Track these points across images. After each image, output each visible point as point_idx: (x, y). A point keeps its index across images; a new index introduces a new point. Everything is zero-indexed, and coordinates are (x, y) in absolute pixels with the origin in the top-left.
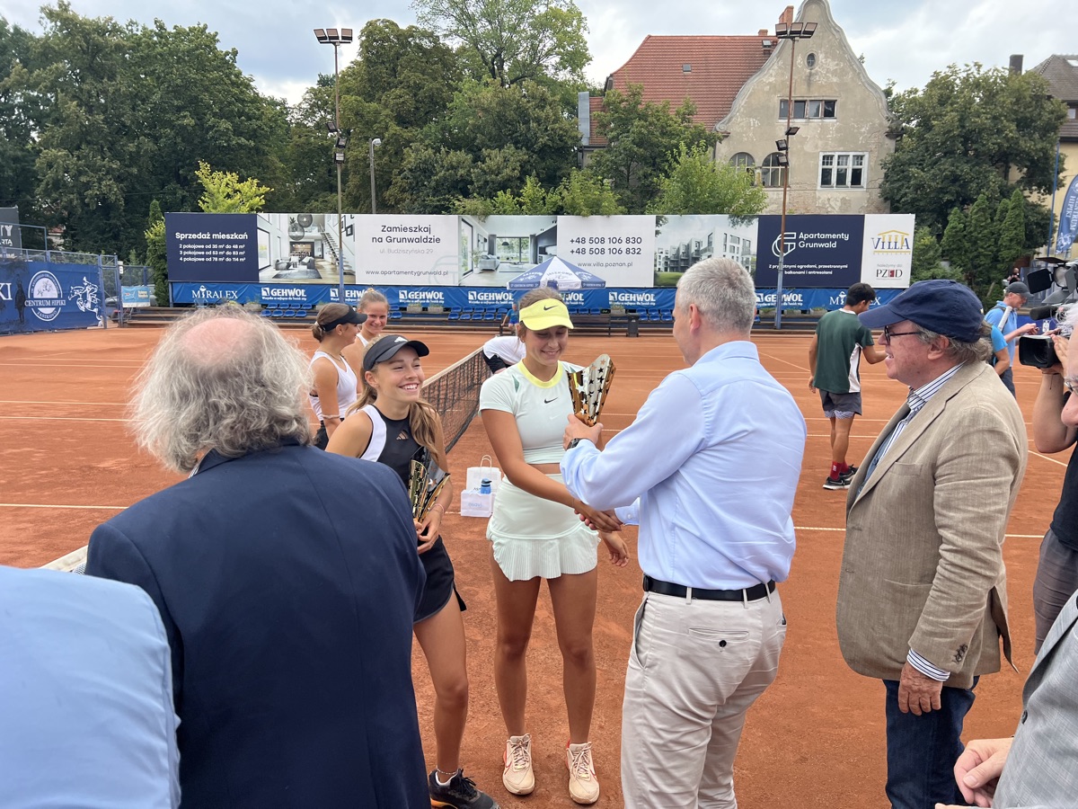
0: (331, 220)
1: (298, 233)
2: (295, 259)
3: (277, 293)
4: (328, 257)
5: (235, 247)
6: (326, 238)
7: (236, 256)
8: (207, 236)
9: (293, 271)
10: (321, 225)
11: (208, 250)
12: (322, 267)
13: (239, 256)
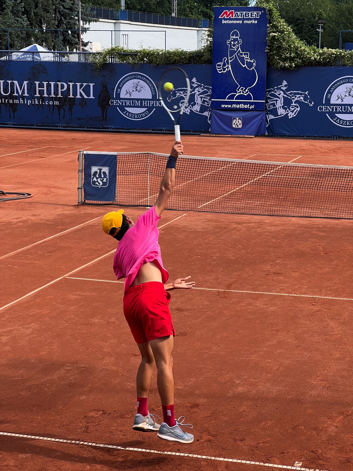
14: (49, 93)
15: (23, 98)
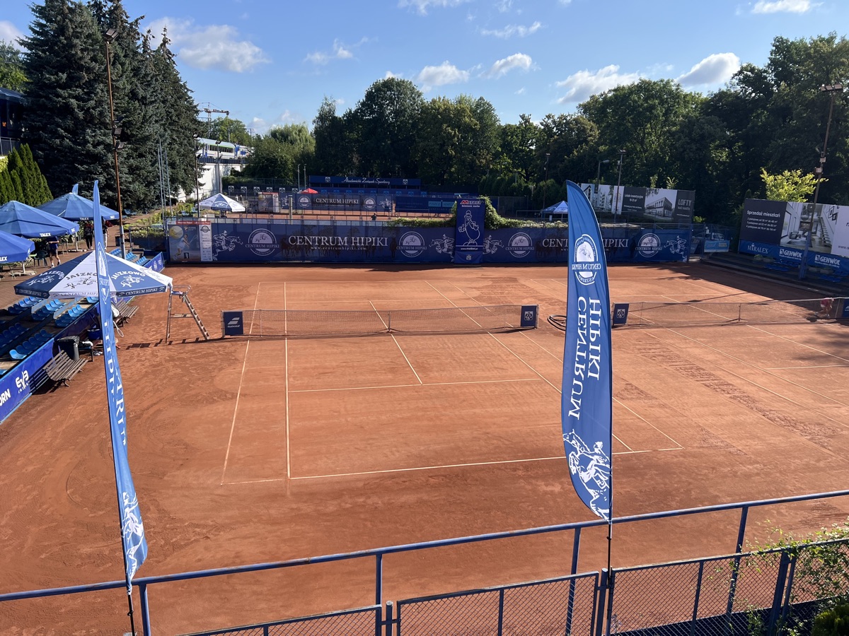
0: (827, 208)
1: (805, 216)
2: (801, 233)
3: (787, 253)
4: (819, 233)
5: (773, 221)
6: (820, 221)
7: (772, 228)
8: (760, 214)
9: (799, 240)
10: (819, 211)
11: (760, 222)
12: (814, 240)
13: (773, 228)
14: (360, 243)
15: (344, 246)
